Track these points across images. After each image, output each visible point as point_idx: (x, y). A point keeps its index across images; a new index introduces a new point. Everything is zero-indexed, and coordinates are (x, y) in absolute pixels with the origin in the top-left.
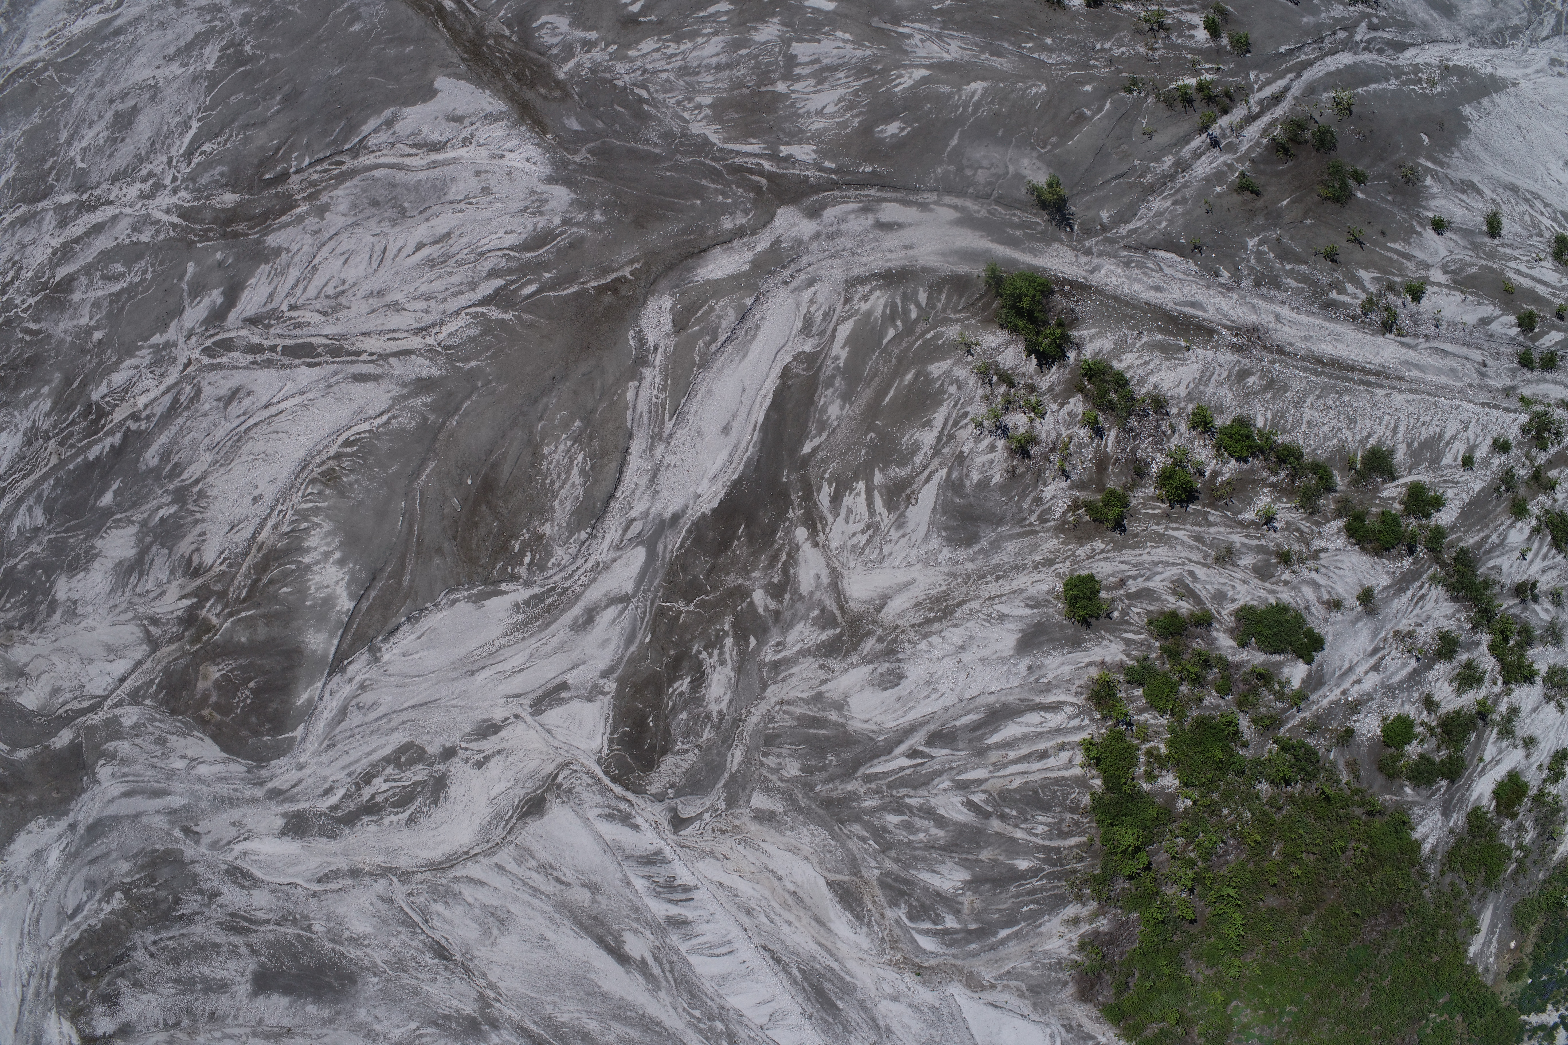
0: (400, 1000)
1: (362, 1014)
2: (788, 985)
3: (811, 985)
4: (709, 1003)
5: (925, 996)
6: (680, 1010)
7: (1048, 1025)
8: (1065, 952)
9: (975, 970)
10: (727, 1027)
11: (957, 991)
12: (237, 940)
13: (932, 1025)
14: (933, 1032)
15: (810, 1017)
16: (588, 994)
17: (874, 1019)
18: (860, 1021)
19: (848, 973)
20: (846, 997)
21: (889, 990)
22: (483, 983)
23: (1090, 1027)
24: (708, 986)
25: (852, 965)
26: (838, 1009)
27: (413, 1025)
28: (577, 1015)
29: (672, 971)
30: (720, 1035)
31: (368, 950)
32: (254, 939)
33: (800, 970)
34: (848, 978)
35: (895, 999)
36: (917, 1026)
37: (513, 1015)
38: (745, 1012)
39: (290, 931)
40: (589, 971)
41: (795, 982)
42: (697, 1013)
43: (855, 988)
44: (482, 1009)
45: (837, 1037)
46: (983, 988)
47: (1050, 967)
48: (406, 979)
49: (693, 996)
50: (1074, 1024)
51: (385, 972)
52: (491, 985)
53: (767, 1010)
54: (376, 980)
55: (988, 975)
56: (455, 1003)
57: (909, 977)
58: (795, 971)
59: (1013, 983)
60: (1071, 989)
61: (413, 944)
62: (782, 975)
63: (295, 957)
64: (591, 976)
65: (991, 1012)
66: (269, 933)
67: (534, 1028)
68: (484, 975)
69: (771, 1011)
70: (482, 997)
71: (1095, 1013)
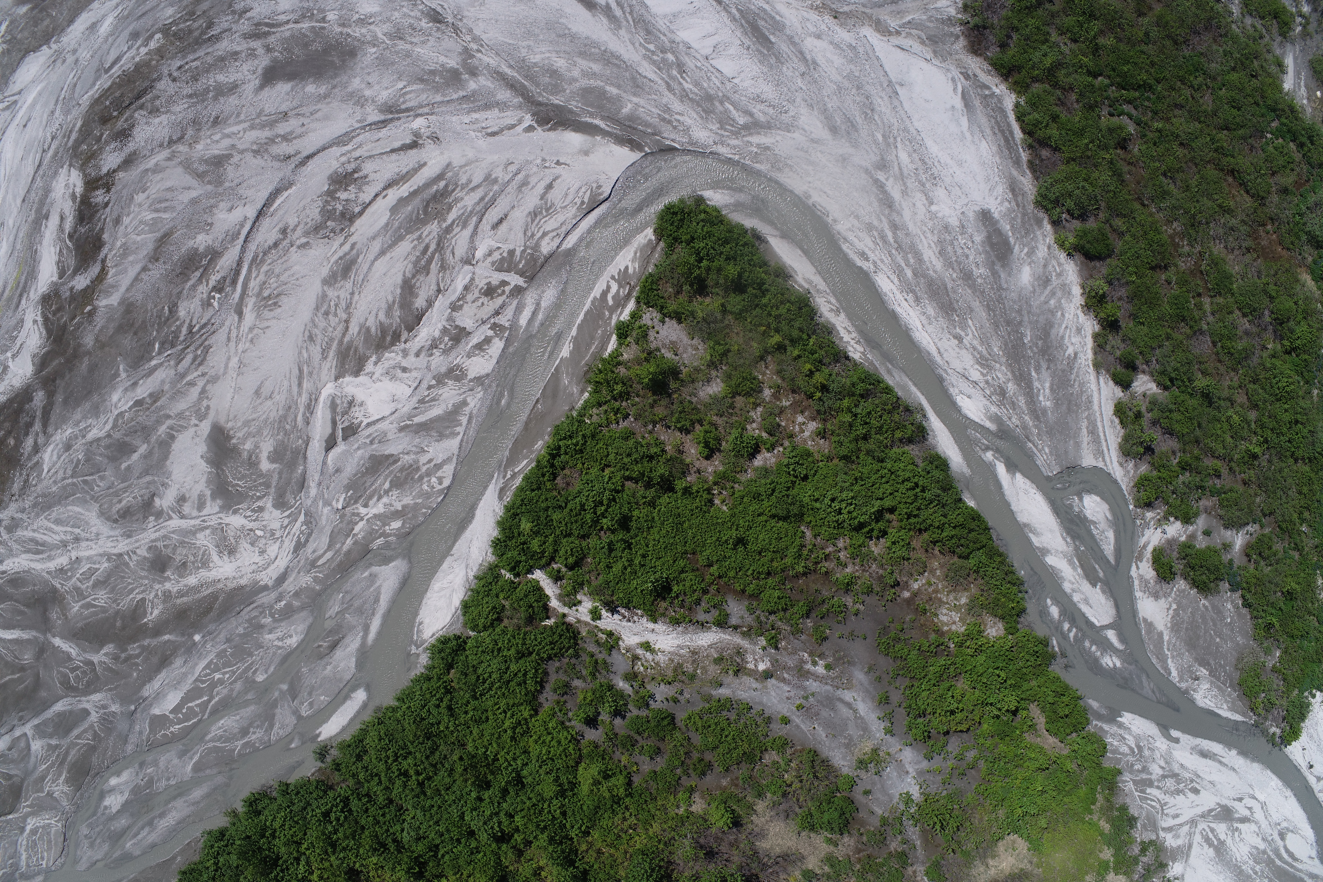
0: (393, 64)
1: (356, 83)
2: (728, 22)
3: (748, 22)
4: (662, 37)
5: (843, 35)
6: (637, 45)
7: (948, 70)
8: (952, 11)
9: (882, 17)
10: (677, 58)
11: (868, 32)
12: (256, 44)
13: (851, 61)
14: (852, 67)
15: (748, 49)
16: (559, 36)
17: (801, 53)
18: (790, 53)
19: (777, 13)
20: (777, 33)
21: (812, 29)
22: (468, 38)
23: (985, 78)
24: (661, 24)
25: (781, 8)
26: (771, 42)
27: (400, 85)
28: (547, 55)
29: (631, 13)
30: (670, 66)
31: (372, 27)
32: (271, 39)
33: (738, 10)
34: (778, 18)
35: (818, 37)
36: (838, 61)
37: (492, 62)
38: (693, 45)
39: (305, 25)
40: (561, 16)
41: (734, 19)
42: (651, 47)
43: (784, 26)
44: (464, 61)
45: (771, 67)
46: (890, 34)
47: (943, 22)
48: (401, 45)
49: (648, 32)
50: (970, 72)
51: (384, 42)
52: (476, 39)
53: (712, 41)
54: (374, 50)
55: (893, 23)
56: (442, 59)
57: (828, 19)
58: (734, 11)
59: (914, 32)
60: (962, 42)
61: (412, 14)
62: (723, 14)
63: (306, 45)
64: (563, 20)
65: (899, 53)
66: (286, 31)
67: (508, 71)
68: (471, 30)
69: (715, 42)
70: (466, 50)
71: (986, 66)
